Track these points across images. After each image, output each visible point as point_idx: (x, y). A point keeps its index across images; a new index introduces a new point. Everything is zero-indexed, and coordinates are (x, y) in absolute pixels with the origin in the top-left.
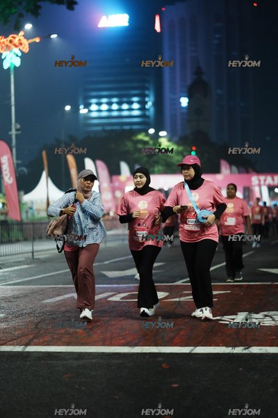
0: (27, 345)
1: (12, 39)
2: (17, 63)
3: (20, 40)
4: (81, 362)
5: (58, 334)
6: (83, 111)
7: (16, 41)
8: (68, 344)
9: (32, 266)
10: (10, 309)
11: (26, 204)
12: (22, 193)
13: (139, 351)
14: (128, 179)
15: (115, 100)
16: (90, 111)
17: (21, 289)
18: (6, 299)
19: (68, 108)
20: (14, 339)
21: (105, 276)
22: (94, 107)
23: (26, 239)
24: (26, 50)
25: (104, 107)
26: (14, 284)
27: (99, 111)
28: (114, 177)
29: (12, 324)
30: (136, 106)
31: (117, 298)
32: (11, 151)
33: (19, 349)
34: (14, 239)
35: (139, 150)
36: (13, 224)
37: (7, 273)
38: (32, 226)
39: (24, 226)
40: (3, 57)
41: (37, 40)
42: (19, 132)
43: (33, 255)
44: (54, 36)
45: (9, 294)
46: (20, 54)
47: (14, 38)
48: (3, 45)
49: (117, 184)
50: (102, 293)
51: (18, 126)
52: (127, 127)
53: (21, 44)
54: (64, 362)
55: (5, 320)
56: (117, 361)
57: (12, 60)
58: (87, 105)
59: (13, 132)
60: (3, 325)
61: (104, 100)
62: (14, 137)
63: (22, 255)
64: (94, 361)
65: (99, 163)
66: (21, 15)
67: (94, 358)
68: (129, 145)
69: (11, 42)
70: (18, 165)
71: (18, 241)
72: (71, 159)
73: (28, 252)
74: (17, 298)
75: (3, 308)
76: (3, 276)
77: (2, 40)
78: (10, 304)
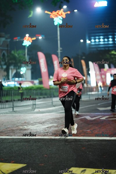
2: (61, 22)
3: (61, 13)
4: (89, 143)
5: (79, 132)
6: (88, 42)
8: (84, 136)
10: (59, 122)
13: (114, 139)
14: (108, 70)
15: (102, 37)
16: (91, 42)
17: (62, 115)
19: (82, 41)
21: (98, 110)
22: (93, 41)
24: (64, 17)
25: (97, 40)
26: (60, 113)
27: (95, 42)
28: (102, 70)
29: (60, 128)
30: (111, 39)
31: (104, 118)
32: (58, 58)
33: (63, 138)
35: (112, 58)
40: (54, 20)
41: (69, 13)
42: (61, 51)
44: (76, 11)
45: (58, 116)
46: (62, 19)
47: (59, 12)
48: (55, 15)
49: (103, 72)
50: (97, 116)
51: (61, 49)
52: (107, 49)
53: (62, 14)
54: (82, 143)
55: (57, 126)
56: (104, 143)
57: (58, 21)
58: (90, 40)
59: (59, 51)
60: (56, 129)
61: (97, 37)
62: (59, 53)
64: (95, 142)
66: (62, 2)
67: (94, 142)
68: (108, 56)
69: (58, 13)
72: (83, 62)
74: (62, 118)
75: (56, 122)
76: (56, 110)
77: (54, 13)
78: (59, 120)
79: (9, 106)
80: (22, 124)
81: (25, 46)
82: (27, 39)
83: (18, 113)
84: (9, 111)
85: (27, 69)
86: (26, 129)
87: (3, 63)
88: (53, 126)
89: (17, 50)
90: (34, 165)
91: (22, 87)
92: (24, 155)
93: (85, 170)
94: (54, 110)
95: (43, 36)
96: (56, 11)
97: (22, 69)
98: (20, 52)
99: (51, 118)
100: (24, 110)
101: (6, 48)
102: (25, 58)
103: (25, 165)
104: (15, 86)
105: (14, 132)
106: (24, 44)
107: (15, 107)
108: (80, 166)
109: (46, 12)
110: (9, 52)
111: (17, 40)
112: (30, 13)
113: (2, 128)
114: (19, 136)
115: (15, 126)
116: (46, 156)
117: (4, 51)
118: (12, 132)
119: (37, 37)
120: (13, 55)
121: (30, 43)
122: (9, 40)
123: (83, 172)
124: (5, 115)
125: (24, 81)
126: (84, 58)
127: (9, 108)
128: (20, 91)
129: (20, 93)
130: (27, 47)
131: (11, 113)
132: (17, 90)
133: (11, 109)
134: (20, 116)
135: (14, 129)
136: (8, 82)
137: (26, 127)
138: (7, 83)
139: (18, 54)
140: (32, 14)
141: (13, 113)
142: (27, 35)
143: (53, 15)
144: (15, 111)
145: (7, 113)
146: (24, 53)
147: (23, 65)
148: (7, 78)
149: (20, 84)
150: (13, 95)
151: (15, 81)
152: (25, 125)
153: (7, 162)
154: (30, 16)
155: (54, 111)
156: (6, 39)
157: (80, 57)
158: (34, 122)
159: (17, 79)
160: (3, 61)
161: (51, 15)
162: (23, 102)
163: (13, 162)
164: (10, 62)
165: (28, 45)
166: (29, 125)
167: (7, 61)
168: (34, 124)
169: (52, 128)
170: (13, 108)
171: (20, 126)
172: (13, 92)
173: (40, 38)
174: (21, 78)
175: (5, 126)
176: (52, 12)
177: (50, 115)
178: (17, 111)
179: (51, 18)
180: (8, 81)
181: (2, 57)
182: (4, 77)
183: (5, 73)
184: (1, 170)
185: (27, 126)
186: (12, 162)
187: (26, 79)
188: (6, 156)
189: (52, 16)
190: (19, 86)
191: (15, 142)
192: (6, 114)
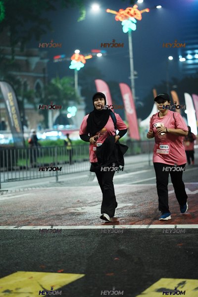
0: (150, 224)
1: (129, 11)
2: (134, 28)
3: (135, 11)
4: (189, 235)
6: (182, 59)
7: (132, 12)
8: (179, 223)
9: (150, 170)
10: (136, 200)
11: (143, 128)
12: (140, 120)
16: (187, 59)
17: (141, 187)
18: (133, 194)
19: (171, 58)
20: (141, 221)
22: (189, 57)
23: (144, 153)
24: (139, 18)
25: (197, 56)
26: (138, 183)
27: (194, 59)
29: (138, 210)
32: (131, 88)
33: (144, 227)
34: (136, 153)
36: (134, 142)
37: (131, 176)
38: (148, 143)
39: (142, 144)
40: (122, 24)
41: (147, 10)
42: (136, 77)
43: (149, 164)
44: (159, 7)
45: (134, 190)
46: (135, 22)
47: (130, 10)
48: (123, 16)
51: (136, 73)
53: (135, 14)
54: (178, 235)
55: (133, 207)
57: (129, 25)
58: (184, 55)
59: (132, 77)
60: (132, 211)
61: (197, 51)
62: (133, 81)
63: (141, 164)
65: (195, 96)
69: (128, 13)
70: (136, 101)
71: (138, 154)
72: (174, 95)
73: (146, 161)
74: (141, 192)
75: (131, 199)
76: (129, 178)
77: (122, 12)
78: (136, 197)
79: (50, 174)
80: (73, 204)
81: (73, 70)
82: (76, 58)
83: (65, 186)
84: (50, 182)
85: (79, 110)
86: (80, 213)
87: (37, 100)
88: (127, 206)
89: (61, 77)
90: (97, 275)
91: (70, 141)
92: (80, 259)
93: (184, 283)
94: (127, 178)
95: (104, 52)
96: (125, 9)
97: (70, 109)
98: (66, 80)
99: (121, 193)
100: (75, 179)
101: (42, 75)
102: (74, 90)
103: (82, 275)
104: (59, 139)
105: (61, 219)
106: (71, 67)
107: (60, 175)
108: (175, 276)
109: (109, 11)
110: (46, 80)
111: (61, 60)
112: (81, 14)
113: (41, 212)
114: (70, 225)
115: (62, 208)
116: (116, 259)
117: (38, 80)
118: (57, 219)
119: (94, 54)
120: (53, 85)
121: (82, 65)
122: (46, 61)
123: (181, 286)
124: (45, 190)
125: (73, 129)
126: (175, 87)
127: (50, 176)
128: (68, 148)
129: (68, 150)
130: (78, 71)
131: (53, 185)
132: (62, 147)
133: (54, 179)
134: (69, 190)
135: (60, 213)
136: (48, 133)
137: (80, 210)
138: (44, 133)
139: (63, 85)
140: (84, 15)
141: (58, 186)
142: (77, 52)
143: (120, 15)
144: (60, 182)
145: (47, 186)
146: (72, 83)
147: (71, 102)
148: (44, 126)
149: (68, 135)
150: (56, 154)
151: (58, 131)
152: (80, 207)
153: (52, 270)
154: (82, 19)
155: (127, 181)
156: (42, 59)
157: (168, 85)
158: (93, 201)
159: (61, 127)
160: (37, 97)
161: (116, 15)
162: (73, 166)
163: (62, 270)
164: (49, 97)
165: (78, 69)
166: (86, 206)
167: (43, 96)
168: (94, 204)
169: (125, 211)
170: (57, 176)
171: (70, 208)
172: (56, 149)
173: (99, 55)
174: (69, 124)
175: (45, 208)
176: (118, 11)
177: (120, 187)
178: (63, 182)
179: (117, 20)
180: (47, 130)
181: (35, 91)
182: (40, 124)
183: (42, 118)
184: (41, 286)
185: (83, 208)
186: (60, 271)
187: (77, 126)
188: (49, 261)
189: (118, 18)
190: (65, 138)
191: (64, 236)
192: (45, 188)
